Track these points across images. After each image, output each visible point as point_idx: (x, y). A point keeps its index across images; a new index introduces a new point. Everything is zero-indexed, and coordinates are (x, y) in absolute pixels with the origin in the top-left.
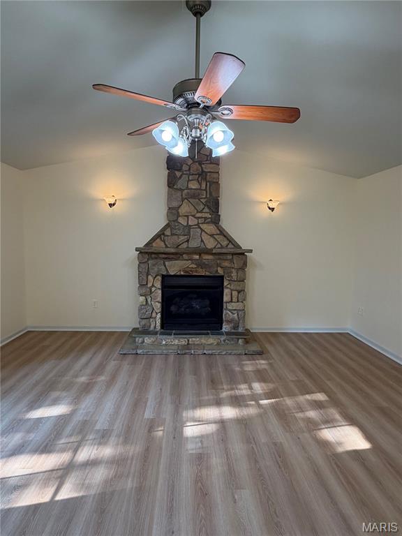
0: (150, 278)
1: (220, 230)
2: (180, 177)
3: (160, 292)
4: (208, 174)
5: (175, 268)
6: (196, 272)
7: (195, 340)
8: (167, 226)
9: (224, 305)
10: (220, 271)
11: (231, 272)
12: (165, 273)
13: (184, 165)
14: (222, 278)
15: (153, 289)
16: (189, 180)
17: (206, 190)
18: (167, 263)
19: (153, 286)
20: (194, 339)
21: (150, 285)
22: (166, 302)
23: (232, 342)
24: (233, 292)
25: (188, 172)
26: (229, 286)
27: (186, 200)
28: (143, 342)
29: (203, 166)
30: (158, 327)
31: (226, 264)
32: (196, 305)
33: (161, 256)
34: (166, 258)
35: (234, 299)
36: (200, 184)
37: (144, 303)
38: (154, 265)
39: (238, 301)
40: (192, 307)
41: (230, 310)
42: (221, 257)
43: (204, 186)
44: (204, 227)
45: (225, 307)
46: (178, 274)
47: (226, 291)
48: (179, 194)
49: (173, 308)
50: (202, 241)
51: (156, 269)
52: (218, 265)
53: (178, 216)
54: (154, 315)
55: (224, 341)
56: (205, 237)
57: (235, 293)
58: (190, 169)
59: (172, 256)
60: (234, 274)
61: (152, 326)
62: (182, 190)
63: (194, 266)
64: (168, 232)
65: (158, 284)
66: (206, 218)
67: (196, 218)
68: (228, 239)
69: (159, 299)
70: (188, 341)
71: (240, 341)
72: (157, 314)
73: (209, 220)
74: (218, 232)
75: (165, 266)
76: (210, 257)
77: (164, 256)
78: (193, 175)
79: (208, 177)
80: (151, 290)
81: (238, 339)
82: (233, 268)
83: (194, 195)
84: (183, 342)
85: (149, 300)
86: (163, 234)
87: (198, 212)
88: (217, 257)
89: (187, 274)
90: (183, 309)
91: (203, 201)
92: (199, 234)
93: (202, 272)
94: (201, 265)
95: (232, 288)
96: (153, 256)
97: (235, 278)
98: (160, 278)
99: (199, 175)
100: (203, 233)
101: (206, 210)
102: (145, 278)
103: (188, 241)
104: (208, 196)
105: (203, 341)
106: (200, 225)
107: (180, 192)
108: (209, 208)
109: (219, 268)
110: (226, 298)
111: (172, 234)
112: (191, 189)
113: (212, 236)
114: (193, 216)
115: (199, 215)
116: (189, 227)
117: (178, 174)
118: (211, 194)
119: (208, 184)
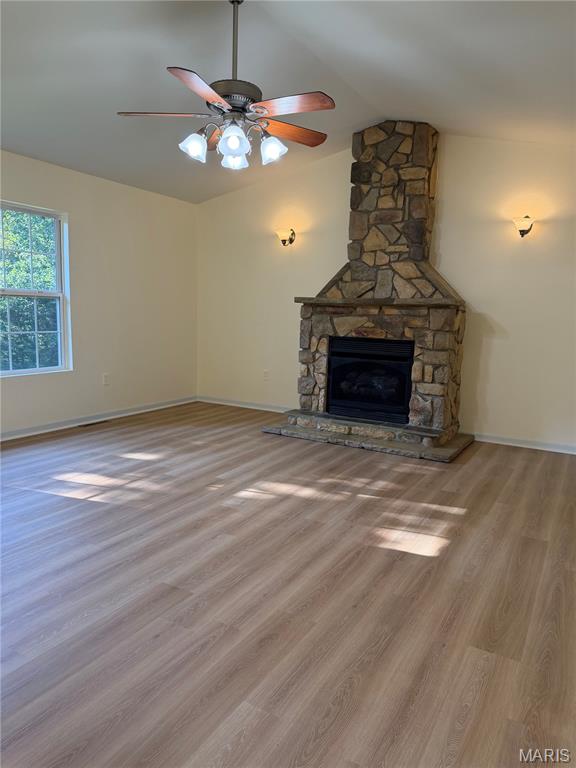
0: (314, 340)
1: (420, 271)
2: (368, 192)
3: (324, 360)
4: (408, 184)
5: (345, 326)
6: (372, 333)
7: (359, 429)
8: (347, 267)
9: (414, 385)
10: (409, 334)
11: (425, 335)
12: (331, 334)
13: (374, 174)
14: (411, 344)
15: (317, 355)
16: (380, 196)
17: (403, 209)
18: (335, 320)
19: (317, 351)
20: (357, 428)
21: (313, 349)
22: (335, 375)
23: (412, 441)
24: (426, 367)
25: (379, 185)
26: (420, 357)
27: (374, 228)
28: (295, 423)
29: (401, 172)
30: (321, 409)
31: (418, 322)
32: (378, 384)
33: (328, 309)
34: (334, 313)
35: (428, 378)
36: (396, 201)
37: (306, 374)
38: (319, 322)
39: (433, 381)
40: (373, 387)
41: (422, 395)
42: (412, 312)
43: (400, 203)
44: (397, 266)
45: (413, 389)
46: (349, 335)
47: (416, 365)
48: (365, 218)
49: (344, 385)
50: (394, 288)
51: (321, 328)
52: (405, 324)
53: (362, 251)
54: (317, 390)
55: (400, 436)
56: (399, 283)
57: (429, 369)
58: (381, 179)
59: (341, 310)
60: (429, 339)
61: (314, 406)
62: (368, 212)
63: (371, 325)
64: (347, 277)
65: (324, 349)
66: (400, 254)
67: (386, 253)
68: (433, 285)
69: (324, 369)
70: (350, 429)
71: (425, 440)
72: (320, 389)
73: (406, 256)
74: (419, 274)
75: (332, 324)
76: (395, 312)
77: (331, 309)
78: (385, 187)
79: (407, 188)
80: (314, 356)
81: (422, 438)
82: (428, 329)
83: (385, 219)
84: (343, 429)
85: (311, 369)
86: (341, 279)
87: (390, 244)
88: (404, 311)
89: (361, 336)
90: (356, 388)
91: (399, 226)
92: (390, 278)
93: (380, 334)
94: (380, 323)
95: (426, 360)
96: (319, 309)
97: (429, 344)
98: (325, 340)
99: (395, 187)
100: (397, 276)
101: (403, 240)
102: (307, 340)
103: (373, 289)
104: (406, 218)
105: (369, 432)
106: (393, 265)
107: (366, 215)
108: (407, 237)
109: (407, 330)
110: (415, 375)
111: (353, 280)
112: (383, 209)
113: (409, 280)
114: (383, 251)
115: (392, 249)
116: (377, 267)
117: (365, 188)
118: (410, 215)
119: (407, 198)
